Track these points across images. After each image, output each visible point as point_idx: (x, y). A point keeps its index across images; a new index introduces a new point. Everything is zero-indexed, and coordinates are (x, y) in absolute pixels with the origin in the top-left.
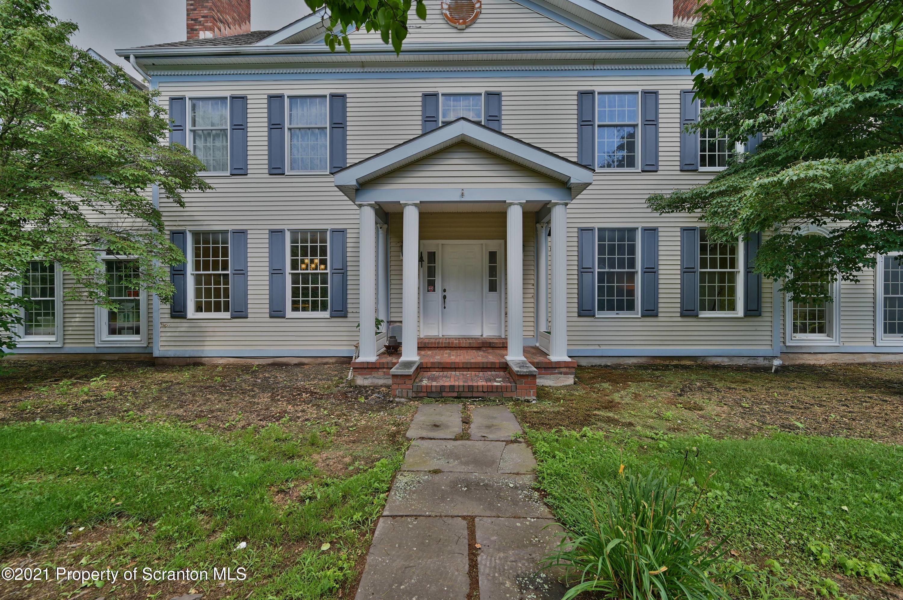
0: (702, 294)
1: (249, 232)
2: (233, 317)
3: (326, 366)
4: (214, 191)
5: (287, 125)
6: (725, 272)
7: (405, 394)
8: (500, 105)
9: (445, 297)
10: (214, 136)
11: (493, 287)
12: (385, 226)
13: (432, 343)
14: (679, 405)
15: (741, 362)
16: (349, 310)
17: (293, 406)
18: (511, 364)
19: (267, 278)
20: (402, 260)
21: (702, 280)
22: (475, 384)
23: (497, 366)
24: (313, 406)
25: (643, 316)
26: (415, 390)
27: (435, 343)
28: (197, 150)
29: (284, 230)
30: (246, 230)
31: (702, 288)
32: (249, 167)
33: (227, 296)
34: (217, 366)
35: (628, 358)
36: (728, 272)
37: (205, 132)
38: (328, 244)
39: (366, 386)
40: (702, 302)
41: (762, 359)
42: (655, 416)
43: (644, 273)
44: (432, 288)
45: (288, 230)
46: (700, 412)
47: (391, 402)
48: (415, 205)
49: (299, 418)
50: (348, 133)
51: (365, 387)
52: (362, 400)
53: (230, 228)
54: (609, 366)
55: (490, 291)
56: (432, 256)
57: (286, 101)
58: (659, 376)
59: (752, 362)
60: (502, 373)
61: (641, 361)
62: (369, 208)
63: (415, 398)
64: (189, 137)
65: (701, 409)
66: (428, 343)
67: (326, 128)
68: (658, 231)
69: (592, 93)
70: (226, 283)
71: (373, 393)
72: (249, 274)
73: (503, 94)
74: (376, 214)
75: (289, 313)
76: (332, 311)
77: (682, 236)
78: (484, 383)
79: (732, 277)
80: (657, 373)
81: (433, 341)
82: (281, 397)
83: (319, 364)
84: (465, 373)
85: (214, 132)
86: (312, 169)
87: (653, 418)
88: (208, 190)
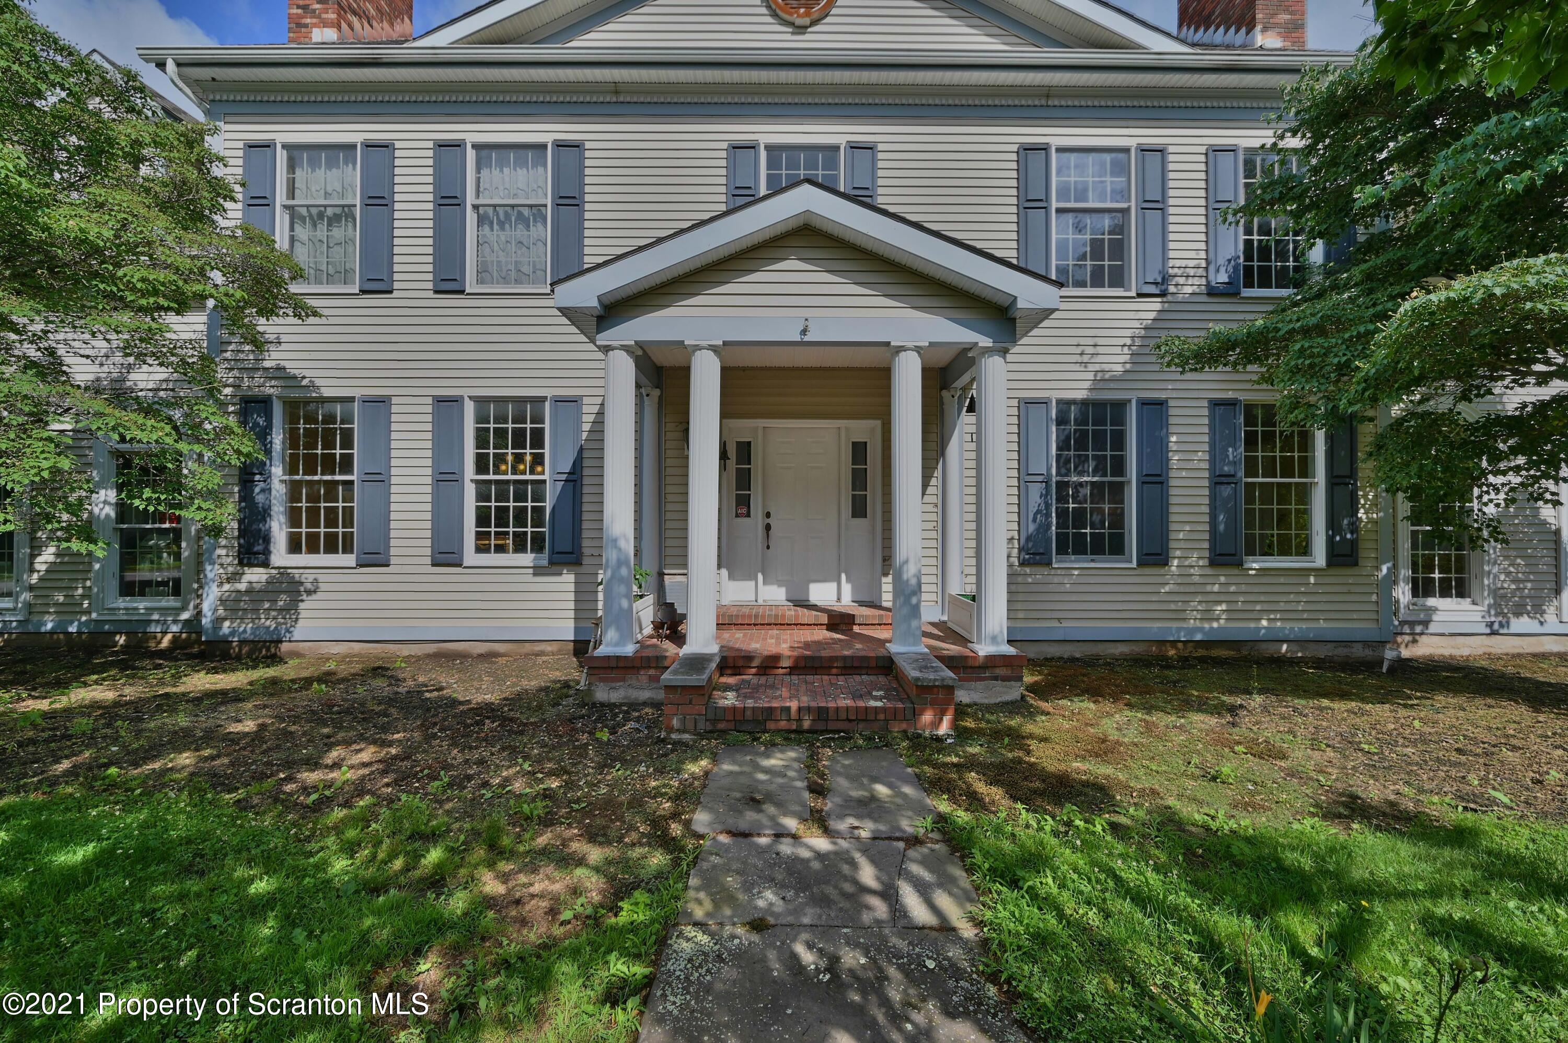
0: (1250, 525)
1: (394, 400)
2: (360, 565)
3: (540, 660)
4: (323, 320)
5: (470, 199)
6: (1290, 484)
7: (690, 725)
8: (874, 168)
9: (768, 527)
10: (329, 219)
11: (859, 509)
12: (657, 392)
13: (743, 616)
14: (1239, 748)
15: (1322, 652)
16: (586, 551)
17: (462, 751)
18: (901, 662)
19: (429, 489)
20: (687, 457)
21: (1250, 500)
22: (832, 705)
23: (873, 664)
24: (503, 749)
25: (1141, 564)
26: (710, 716)
27: (750, 616)
28: (297, 244)
29: (462, 397)
30: (389, 397)
31: (1250, 513)
32: (396, 277)
33: (349, 522)
34: (328, 659)
35: (1112, 645)
36: (1296, 483)
37: (314, 211)
38: (547, 426)
39: (614, 705)
40: (1250, 539)
41: (1360, 646)
42: (1198, 772)
43: (1142, 483)
44: (744, 511)
45: (470, 398)
46: (1282, 764)
47: (663, 741)
48: (714, 349)
49: (469, 778)
50: (587, 215)
51: (612, 706)
52: (604, 736)
53: (356, 393)
54: (1078, 659)
55: (854, 515)
56: (745, 451)
57: (471, 154)
58: (1178, 681)
59: (1342, 651)
60: (882, 679)
61: (1136, 649)
62: (623, 354)
63: (711, 732)
64: (281, 220)
65: (1284, 757)
66: (737, 616)
67: (545, 206)
68: (1168, 407)
69: (1045, 148)
70: (349, 498)
71: (627, 720)
72: (394, 480)
73: (880, 147)
74: (638, 366)
75: (470, 557)
76: (553, 552)
77: (1212, 417)
78: (849, 702)
79: (1304, 493)
80: (1172, 674)
81: (746, 611)
82: (440, 731)
83: (526, 655)
84: (810, 678)
85: (330, 212)
86: (518, 282)
87: (1193, 777)
88: (311, 320)
